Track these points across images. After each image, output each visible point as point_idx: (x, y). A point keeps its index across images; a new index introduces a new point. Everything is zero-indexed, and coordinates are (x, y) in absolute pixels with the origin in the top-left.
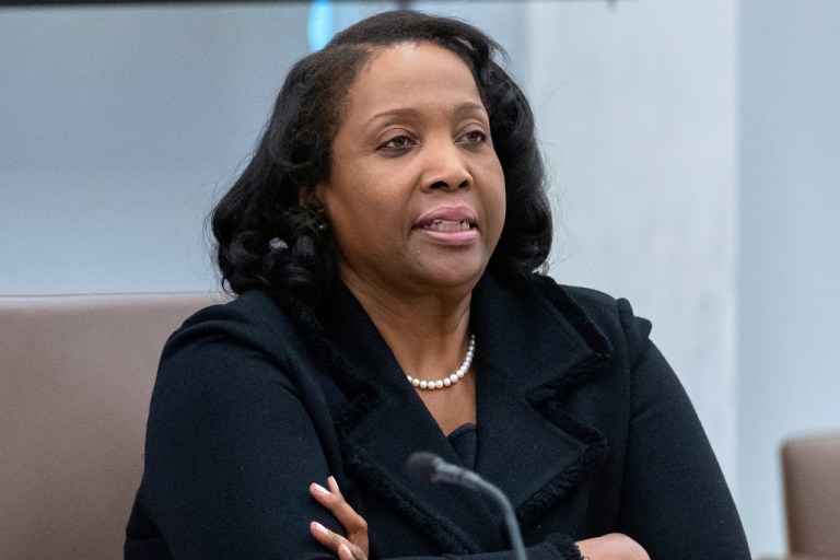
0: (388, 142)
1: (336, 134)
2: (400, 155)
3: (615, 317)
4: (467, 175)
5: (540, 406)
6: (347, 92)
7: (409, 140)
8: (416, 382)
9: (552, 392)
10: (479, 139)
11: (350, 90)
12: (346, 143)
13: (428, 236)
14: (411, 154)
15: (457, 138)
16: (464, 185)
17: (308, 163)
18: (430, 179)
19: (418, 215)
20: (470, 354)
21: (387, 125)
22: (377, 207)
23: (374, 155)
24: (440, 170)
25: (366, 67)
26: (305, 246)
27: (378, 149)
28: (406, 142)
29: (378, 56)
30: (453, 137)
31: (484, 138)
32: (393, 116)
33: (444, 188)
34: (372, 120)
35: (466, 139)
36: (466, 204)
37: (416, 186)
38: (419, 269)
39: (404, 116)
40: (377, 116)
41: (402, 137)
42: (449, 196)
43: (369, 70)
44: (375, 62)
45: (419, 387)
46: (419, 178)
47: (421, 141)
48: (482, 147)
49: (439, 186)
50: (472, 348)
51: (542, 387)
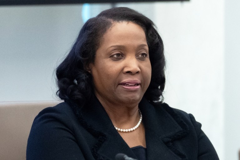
0: (114, 55)
1: (98, 49)
2: (117, 60)
3: (189, 120)
4: (139, 69)
5: (166, 143)
6: (103, 36)
7: (121, 55)
8: (119, 129)
9: (170, 140)
10: (145, 56)
11: (104, 35)
12: (101, 53)
13: (123, 87)
14: (121, 60)
15: (137, 55)
16: (138, 72)
17: (87, 58)
18: (126, 70)
19: (121, 81)
20: (141, 120)
21: (115, 50)
22: (108, 76)
23: (109, 59)
24: (130, 67)
25: (110, 29)
26: (83, 85)
27: (110, 57)
28: (120, 56)
29: (114, 25)
30: (136, 55)
31: (146, 55)
32: (117, 47)
33: (130, 73)
34: (110, 48)
35: (140, 56)
36: (137, 79)
37: (122, 71)
38: (120, 98)
39: (120, 48)
40: (111, 47)
41: (119, 54)
42: (132, 76)
43: (111, 30)
44: (113, 27)
45: (120, 131)
46: (123, 69)
47: (125, 56)
48: (145, 59)
49: (129, 72)
50: (141, 118)
51: (167, 137)
